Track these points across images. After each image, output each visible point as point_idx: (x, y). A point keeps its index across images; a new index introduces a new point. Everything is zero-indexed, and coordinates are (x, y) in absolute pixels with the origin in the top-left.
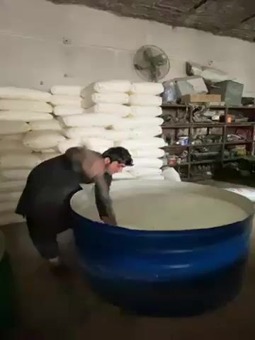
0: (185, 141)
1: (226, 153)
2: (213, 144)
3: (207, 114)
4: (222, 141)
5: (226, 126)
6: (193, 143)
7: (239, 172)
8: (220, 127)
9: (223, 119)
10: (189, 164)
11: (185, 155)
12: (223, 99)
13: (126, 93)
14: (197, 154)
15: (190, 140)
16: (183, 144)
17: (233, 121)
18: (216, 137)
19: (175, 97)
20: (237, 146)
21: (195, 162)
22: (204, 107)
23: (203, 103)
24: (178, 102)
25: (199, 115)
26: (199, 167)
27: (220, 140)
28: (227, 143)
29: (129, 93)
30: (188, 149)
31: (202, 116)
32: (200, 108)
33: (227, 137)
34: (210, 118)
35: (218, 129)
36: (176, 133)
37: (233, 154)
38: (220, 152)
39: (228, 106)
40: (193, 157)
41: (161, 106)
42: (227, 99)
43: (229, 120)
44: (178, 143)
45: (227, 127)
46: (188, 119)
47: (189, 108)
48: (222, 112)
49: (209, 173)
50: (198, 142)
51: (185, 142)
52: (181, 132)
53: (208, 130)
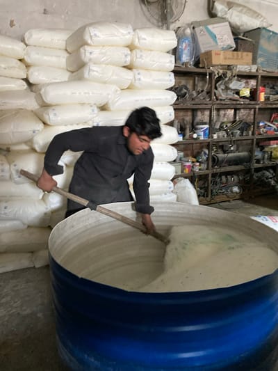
0: (204, 131)
1: (258, 154)
2: (240, 138)
3: (234, 85)
4: (253, 134)
5: (257, 107)
6: (215, 136)
7: (274, 187)
8: (250, 109)
9: (254, 95)
10: (210, 172)
11: (205, 158)
12: (254, 61)
13: (127, 47)
14: (221, 155)
15: (211, 131)
16: (202, 138)
17: (267, 99)
18: (245, 126)
19: (191, 55)
20: (272, 142)
21: (217, 170)
22: (229, 74)
23: (229, 67)
24: (197, 64)
25: (223, 87)
26: (224, 178)
27: (250, 133)
28: (260, 137)
29: (131, 47)
30: (208, 146)
31: (227, 88)
32: (225, 74)
33: (259, 127)
34: (238, 93)
35: (247, 111)
36: (194, 117)
37: (266, 156)
38: (251, 151)
39: (261, 73)
40: (215, 161)
41: (173, 71)
42: (259, 60)
43: (262, 97)
44: (195, 136)
45: (259, 109)
46: (209, 93)
47: (210, 74)
48: (253, 83)
49: (236, 189)
50: (222, 133)
51: (204, 135)
52: (199, 116)
53: (235, 114)
